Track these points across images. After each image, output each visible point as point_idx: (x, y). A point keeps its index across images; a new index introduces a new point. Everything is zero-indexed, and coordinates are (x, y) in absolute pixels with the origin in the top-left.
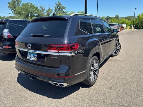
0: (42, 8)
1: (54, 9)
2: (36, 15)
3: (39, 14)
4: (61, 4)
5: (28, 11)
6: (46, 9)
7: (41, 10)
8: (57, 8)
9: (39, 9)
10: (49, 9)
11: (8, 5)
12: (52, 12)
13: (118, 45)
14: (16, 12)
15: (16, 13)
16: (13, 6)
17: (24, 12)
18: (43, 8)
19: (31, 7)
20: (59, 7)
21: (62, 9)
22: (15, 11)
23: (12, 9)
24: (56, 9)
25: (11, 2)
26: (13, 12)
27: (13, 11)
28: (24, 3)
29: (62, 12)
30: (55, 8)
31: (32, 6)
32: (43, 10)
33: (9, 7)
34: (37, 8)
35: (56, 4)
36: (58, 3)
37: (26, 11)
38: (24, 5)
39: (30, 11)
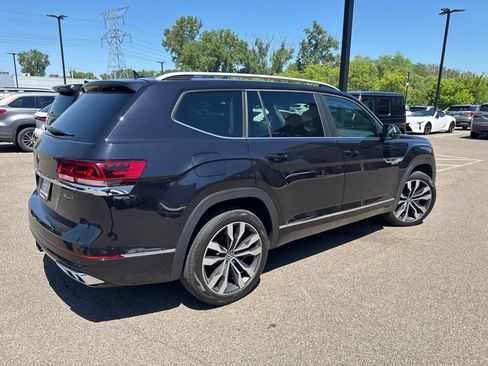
0: (261, 44)
1: (297, 49)
2: (241, 67)
3: (247, 65)
4: (324, 29)
5: (216, 56)
6: (274, 48)
7: (257, 50)
8: (310, 43)
9: (250, 48)
10: (283, 49)
11: (165, 38)
12: (290, 58)
13: (422, 186)
14: (182, 57)
15: (183, 62)
16: (178, 39)
17: (203, 59)
18: (264, 46)
19: (226, 43)
20: (314, 42)
21: (326, 48)
22: (179, 54)
23: (173, 50)
24: (304, 49)
25: (171, 29)
26: (174, 58)
27: (174, 54)
28: (209, 31)
29: (324, 57)
30: (303, 44)
31: (229, 40)
32: (263, 52)
33: (165, 44)
34: (243, 46)
35: (307, 31)
36: (316, 26)
37: (210, 55)
38: (207, 38)
39: (224, 54)
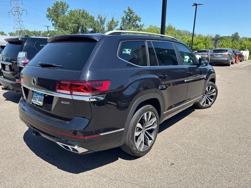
0: (101, 18)
1: (120, 21)
2: (91, 30)
3: (94, 29)
4: (133, 11)
5: (78, 23)
6: (108, 20)
7: (99, 21)
8: (127, 18)
9: (95, 20)
10: (113, 21)
11: (48, 13)
12: (116, 25)
13: (212, 89)
14: (58, 24)
15: (59, 26)
16: (55, 13)
17: (70, 25)
18: (103, 19)
19: (83, 17)
20: (129, 18)
21: (135, 21)
22: (56, 22)
23: (53, 20)
24: (124, 21)
25: (51, 8)
26: (53, 24)
27: (53, 22)
28: (73, 10)
29: (134, 25)
30: (123, 18)
31: (84, 15)
32: (102, 22)
33: (48, 16)
34: (92, 19)
35: (125, 12)
36: (129, 9)
37: (74, 23)
38: (72, 14)
39: (82, 23)
